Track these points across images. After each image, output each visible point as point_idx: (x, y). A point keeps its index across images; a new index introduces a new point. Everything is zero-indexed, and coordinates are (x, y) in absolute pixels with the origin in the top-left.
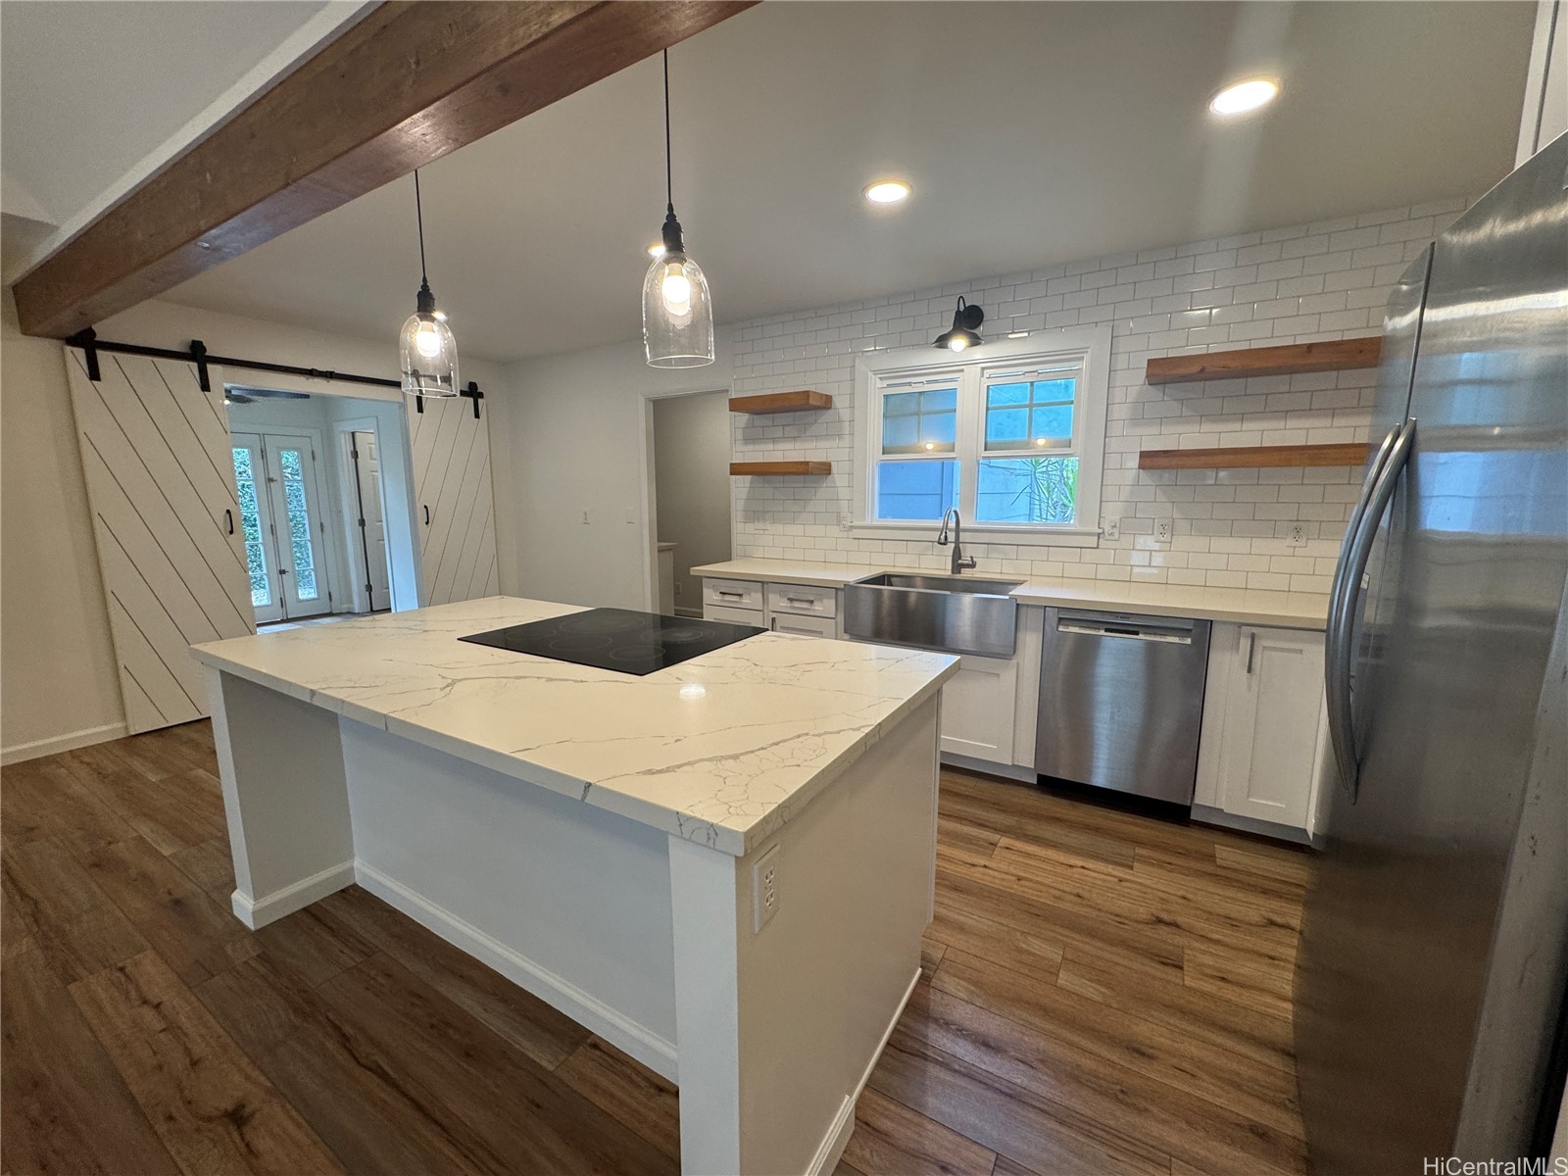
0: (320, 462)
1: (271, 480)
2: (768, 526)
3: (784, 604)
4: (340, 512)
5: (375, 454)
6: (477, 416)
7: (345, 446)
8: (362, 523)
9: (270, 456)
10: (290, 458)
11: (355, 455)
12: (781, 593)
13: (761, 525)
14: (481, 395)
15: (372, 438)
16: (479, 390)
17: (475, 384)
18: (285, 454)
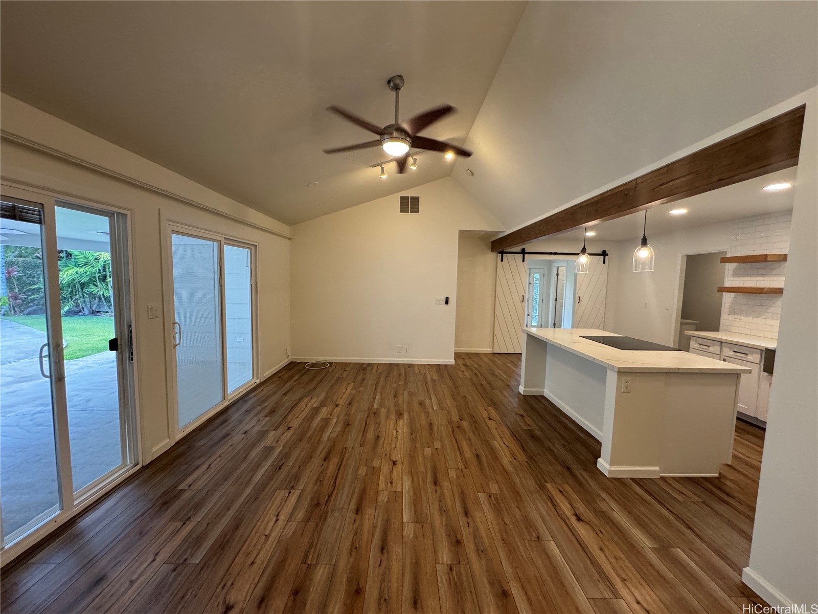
0: (546, 277)
1: (530, 284)
2: (743, 318)
3: (731, 353)
4: (549, 295)
5: (565, 274)
6: (604, 263)
7: (555, 272)
8: (556, 300)
9: (531, 275)
10: (537, 276)
11: (558, 275)
12: (730, 348)
13: (738, 317)
14: (607, 255)
15: (564, 268)
16: (607, 253)
17: (605, 251)
18: (535, 275)
